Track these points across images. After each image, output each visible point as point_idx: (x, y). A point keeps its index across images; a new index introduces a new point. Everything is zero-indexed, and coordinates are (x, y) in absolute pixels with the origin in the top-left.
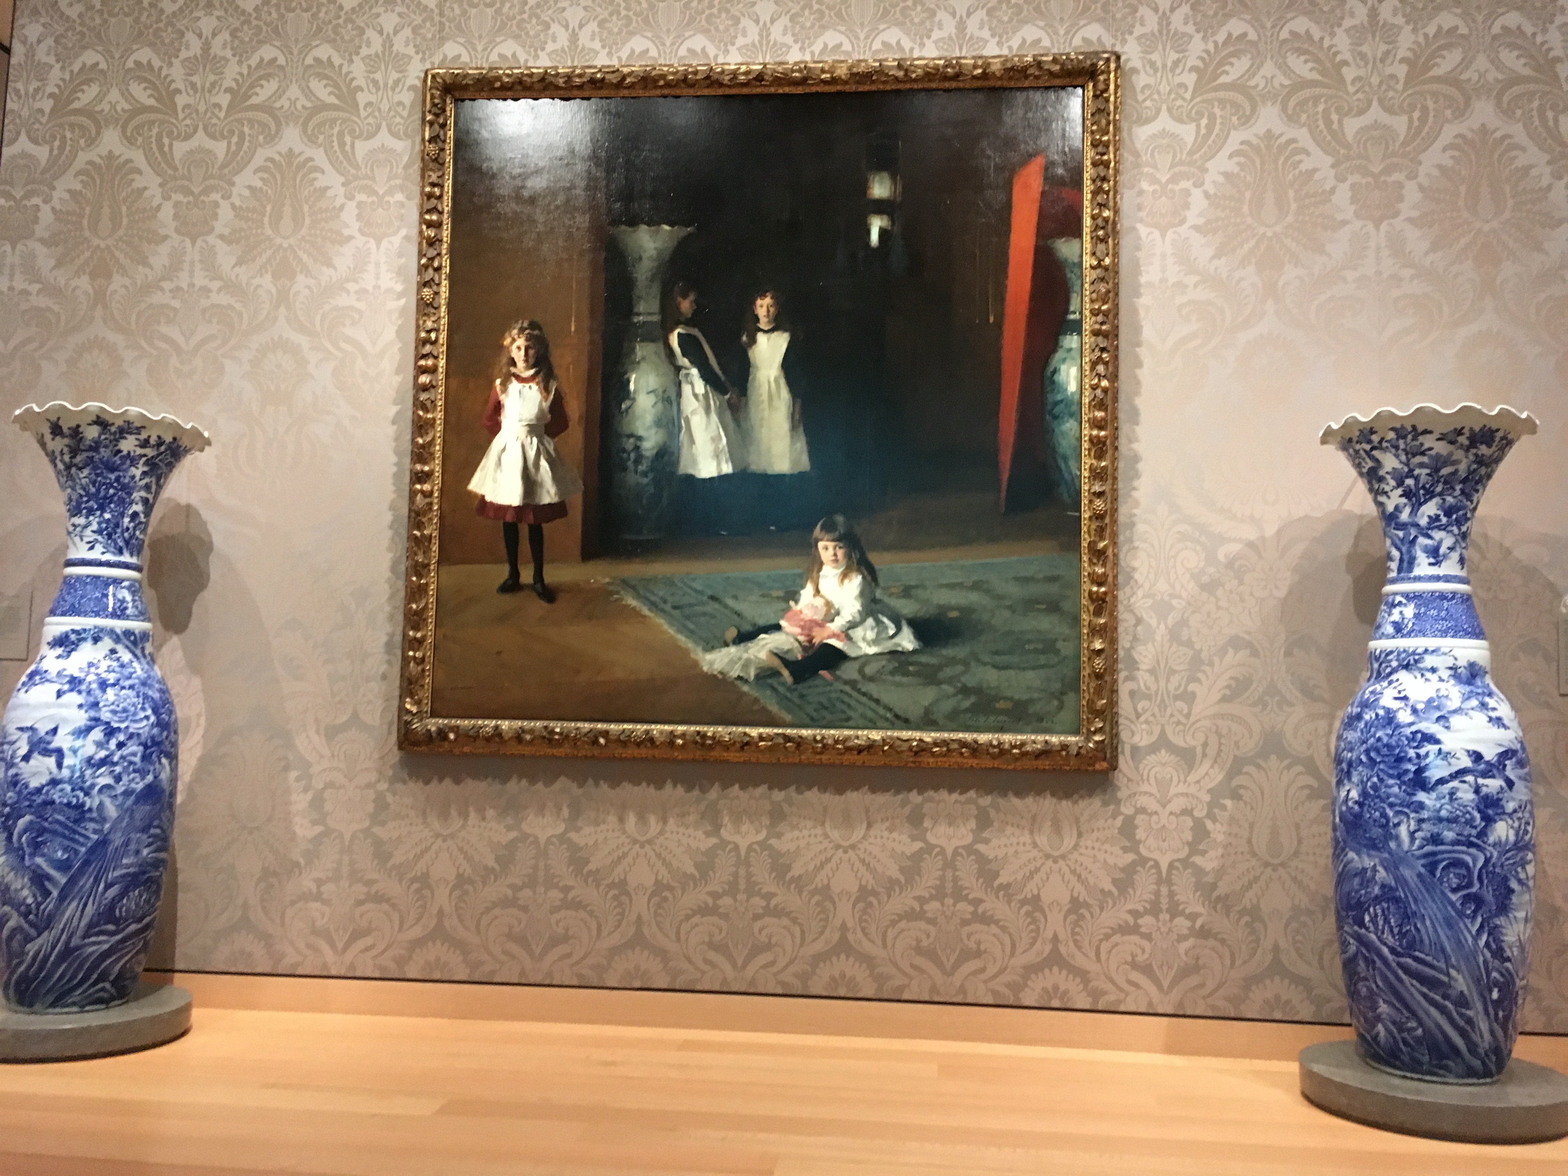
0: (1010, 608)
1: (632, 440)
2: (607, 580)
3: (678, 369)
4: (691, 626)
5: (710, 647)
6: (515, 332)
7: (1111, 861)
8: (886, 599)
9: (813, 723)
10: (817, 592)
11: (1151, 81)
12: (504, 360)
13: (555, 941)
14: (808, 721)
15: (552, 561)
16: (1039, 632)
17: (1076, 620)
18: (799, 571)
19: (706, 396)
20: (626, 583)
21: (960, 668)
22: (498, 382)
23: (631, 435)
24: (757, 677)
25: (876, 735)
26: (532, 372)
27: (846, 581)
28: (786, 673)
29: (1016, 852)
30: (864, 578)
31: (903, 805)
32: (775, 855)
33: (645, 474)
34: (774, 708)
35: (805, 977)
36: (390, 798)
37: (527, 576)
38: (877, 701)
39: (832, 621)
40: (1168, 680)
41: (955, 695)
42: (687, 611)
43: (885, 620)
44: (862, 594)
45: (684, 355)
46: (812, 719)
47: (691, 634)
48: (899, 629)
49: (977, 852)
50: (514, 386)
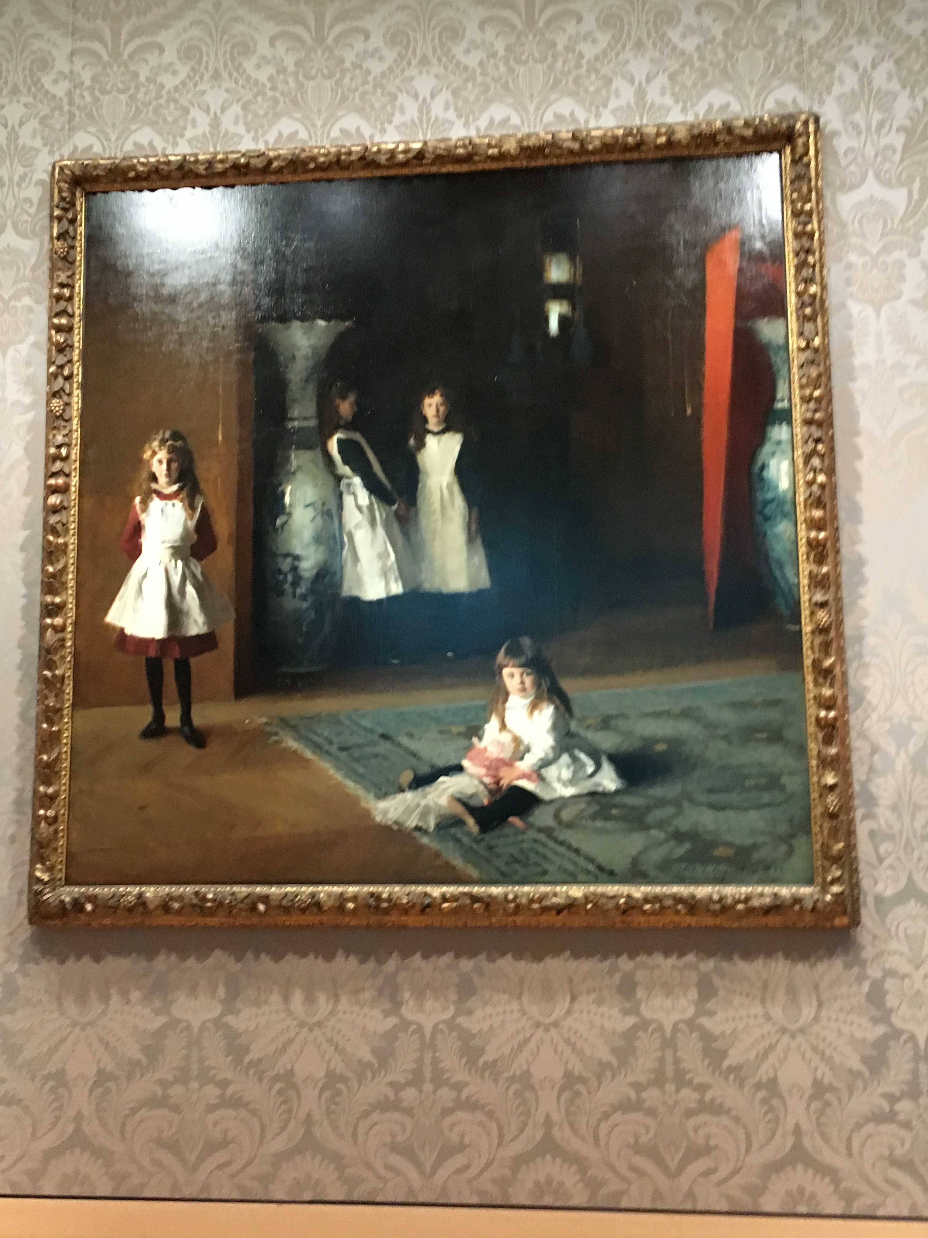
0: (726, 738)
1: (289, 560)
2: (264, 720)
3: (338, 479)
4: (361, 770)
5: (382, 795)
6: (155, 444)
7: (859, 1034)
8: (582, 732)
9: (504, 879)
10: (503, 726)
11: (854, 143)
12: (144, 475)
13: (211, 1148)
14: (498, 876)
15: (201, 700)
16: (760, 764)
17: (802, 750)
18: (483, 702)
19: (371, 507)
20: (284, 722)
21: (669, 811)
22: (138, 500)
23: (287, 555)
24: (438, 826)
25: (577, 892)
26: (175, 487)
27: (536, 713)
28: (471, 821)
29: (747, 1026)
30: (556, 708)
31: (612, 971)
32: (465, 1036)
33: (304, 597)
34: (458, 862)
35: (503, 1183)
36: (20, 981)
37: (173, 718)
38: (577, 851)
39: (522, 758)
40: (913, 818)
41: (666, 841)
42: (356, 753)
43: (583, 756)
44: (554, 727)
45: (345, 462)
46: (503, 874)
47: (359, 778)
48: (598, 766)
49: (701, 1028)
50: (156, 503)
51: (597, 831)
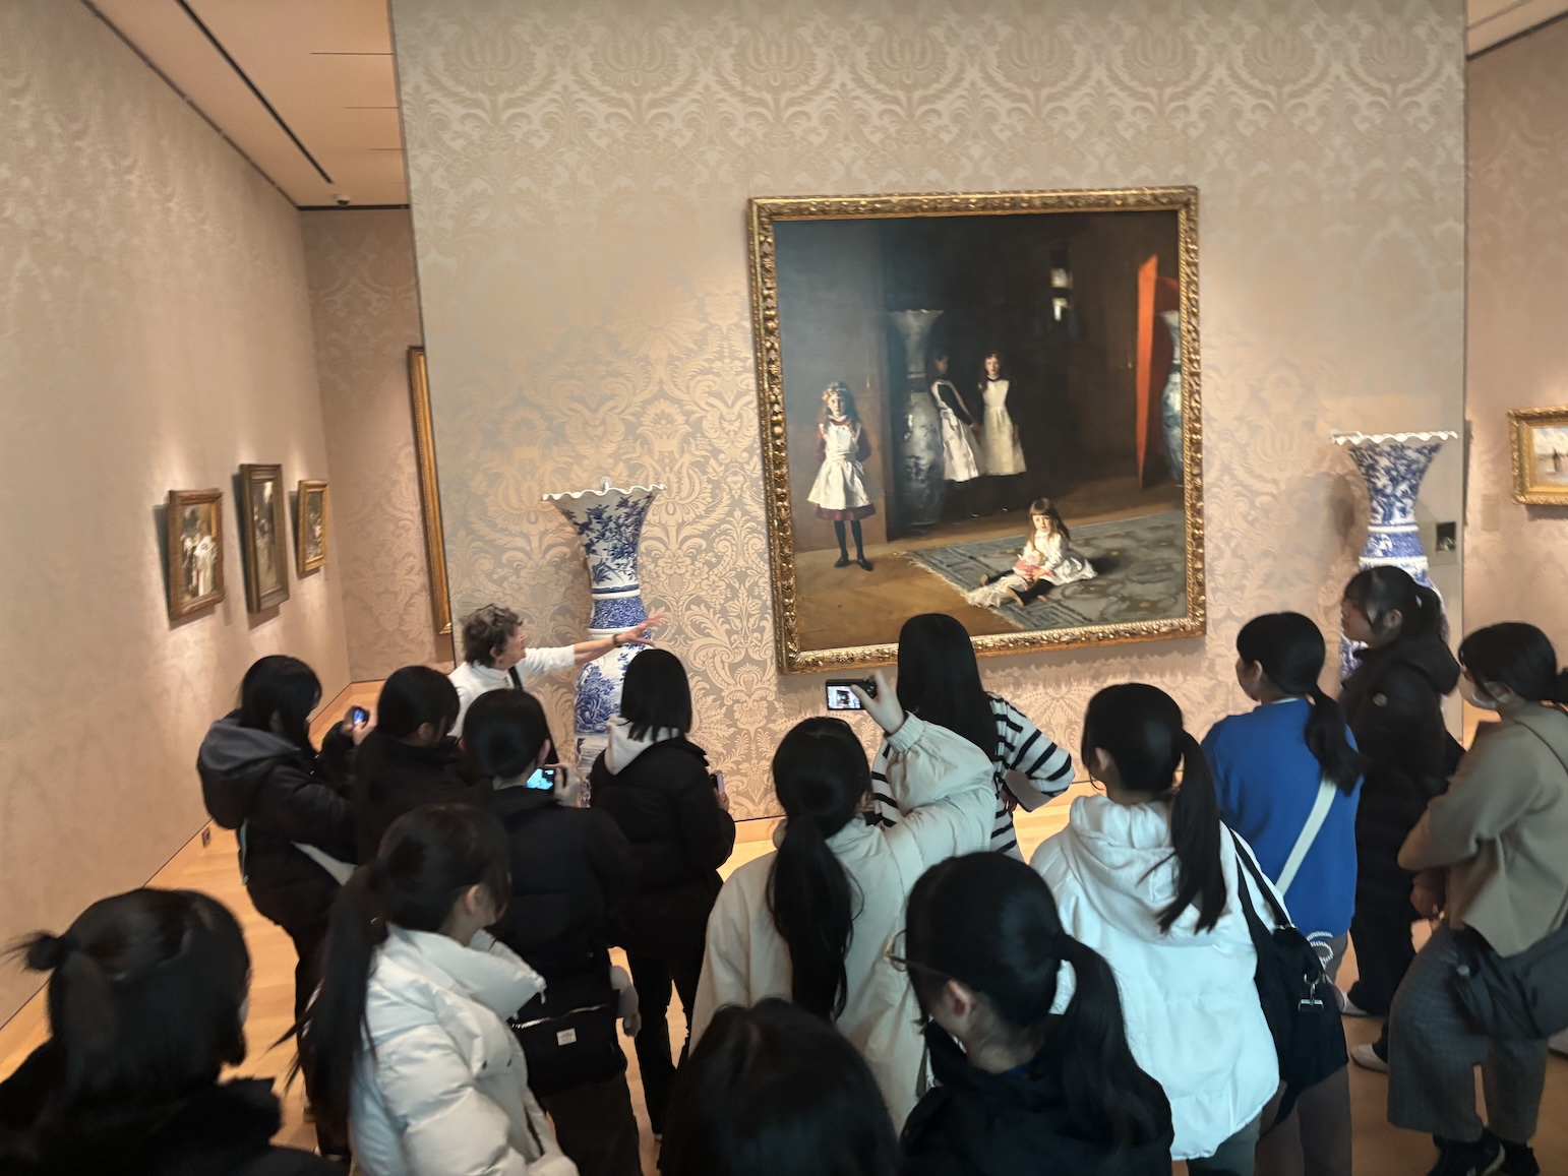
0: (1147, 547)
1: (913, 460)
2: (905, 553)
3: (939, 409)
4: (960, 577)
5: (971, 589)
6: (830, 390)
8: (1075, 548)
9: (1037, 628)
10: (1034, 547)
11: (1216, 203)
12: (824, 410)
14: (1033, 627)
15: (868, 544)
16: (1163, 559)
17: (1183, 550)
18: (1023, 535)
19: (958, 427)
20: (917, 554)
21: (1119, 586)
22: (821, 426)
23: (913, 457)
24: (1002, 604)
25: (1077, 631)
26: (843, 417)
27: (1051, 539)
28: (1018, 599)
30: (1062, 537)
33: (923, 481)
34: (1012, 622)
36: (777, 704)
37: (853, 555)
38: (1073, 611)
39: (1044, 564)
40: (1231, 579)
41: (1117, 602)
42: (956, 567)
43: (1075, 561)
44: (1061, 547)
45: (943, 400)
46: (1036, 626)
47: (959, 581)
48: (1083, 565)
50: (833, 428)
51: (1086, 599)
